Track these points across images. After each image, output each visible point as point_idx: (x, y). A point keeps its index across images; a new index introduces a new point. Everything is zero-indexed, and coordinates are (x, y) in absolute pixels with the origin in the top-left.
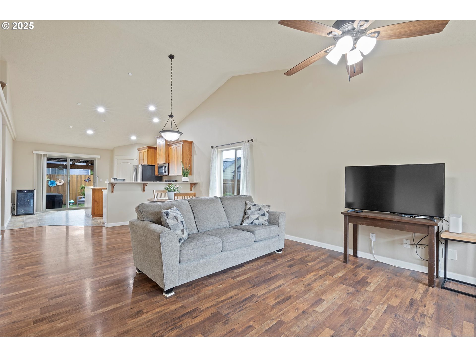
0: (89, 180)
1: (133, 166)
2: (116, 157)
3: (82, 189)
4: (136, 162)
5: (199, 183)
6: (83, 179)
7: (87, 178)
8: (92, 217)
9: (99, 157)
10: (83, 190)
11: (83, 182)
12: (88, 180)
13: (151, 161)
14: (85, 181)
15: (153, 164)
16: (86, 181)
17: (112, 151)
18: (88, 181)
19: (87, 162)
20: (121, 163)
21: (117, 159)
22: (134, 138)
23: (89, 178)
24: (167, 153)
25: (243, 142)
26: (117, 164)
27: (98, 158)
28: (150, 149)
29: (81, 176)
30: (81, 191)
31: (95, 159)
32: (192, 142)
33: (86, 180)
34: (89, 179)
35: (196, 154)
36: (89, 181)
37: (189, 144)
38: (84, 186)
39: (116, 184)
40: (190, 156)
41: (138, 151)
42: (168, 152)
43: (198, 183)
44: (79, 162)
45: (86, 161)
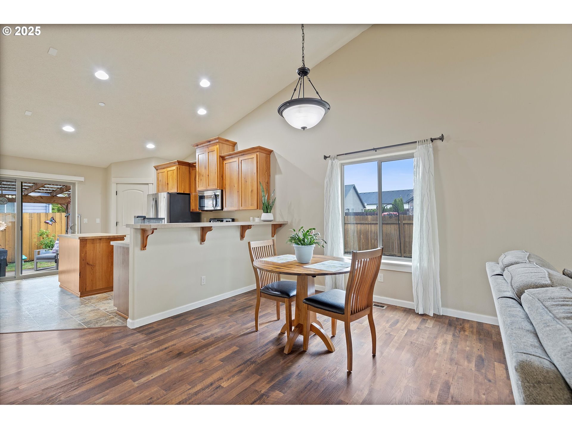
0: (54, 221)
1: (148, 195)
2: (114, 180)
3: (41, 235)
4: (152, 190)
5: (289, 223)
6: (43, 219)
7: (50, 217)
8: (80, 297)
9: (82, 179)
10: (43, 238)
11: (43, 224)
12: (51, 221)
13: (183, 186)
14: (45, 222)
15: (187, 193)
16: (47, 223)
17: (106, 170)
18: (51, 223)
19: (54, 190)
20: (123, 191)
21: (117, 184)
22: (150, 146)
23: (53, 217)
24: (220, 172)
25: (416, 142)
26: (117, 192)
27: (80, 182)
28: (181, 166)
29: (39, 215)
30: (39, 239)
31: (74, 184)
32: (271, 152)
33: (47, 221)
34: (54, 219)
35: (280, 173)
36: (54, 223)
37: (264, 155)
38: (45, 231)
39: (156, 229)
40: (268, 176)
41: (156, 170)
42: (222, 170)
43: (286, 224)
44: (36, 192)
45: (50, 190)
